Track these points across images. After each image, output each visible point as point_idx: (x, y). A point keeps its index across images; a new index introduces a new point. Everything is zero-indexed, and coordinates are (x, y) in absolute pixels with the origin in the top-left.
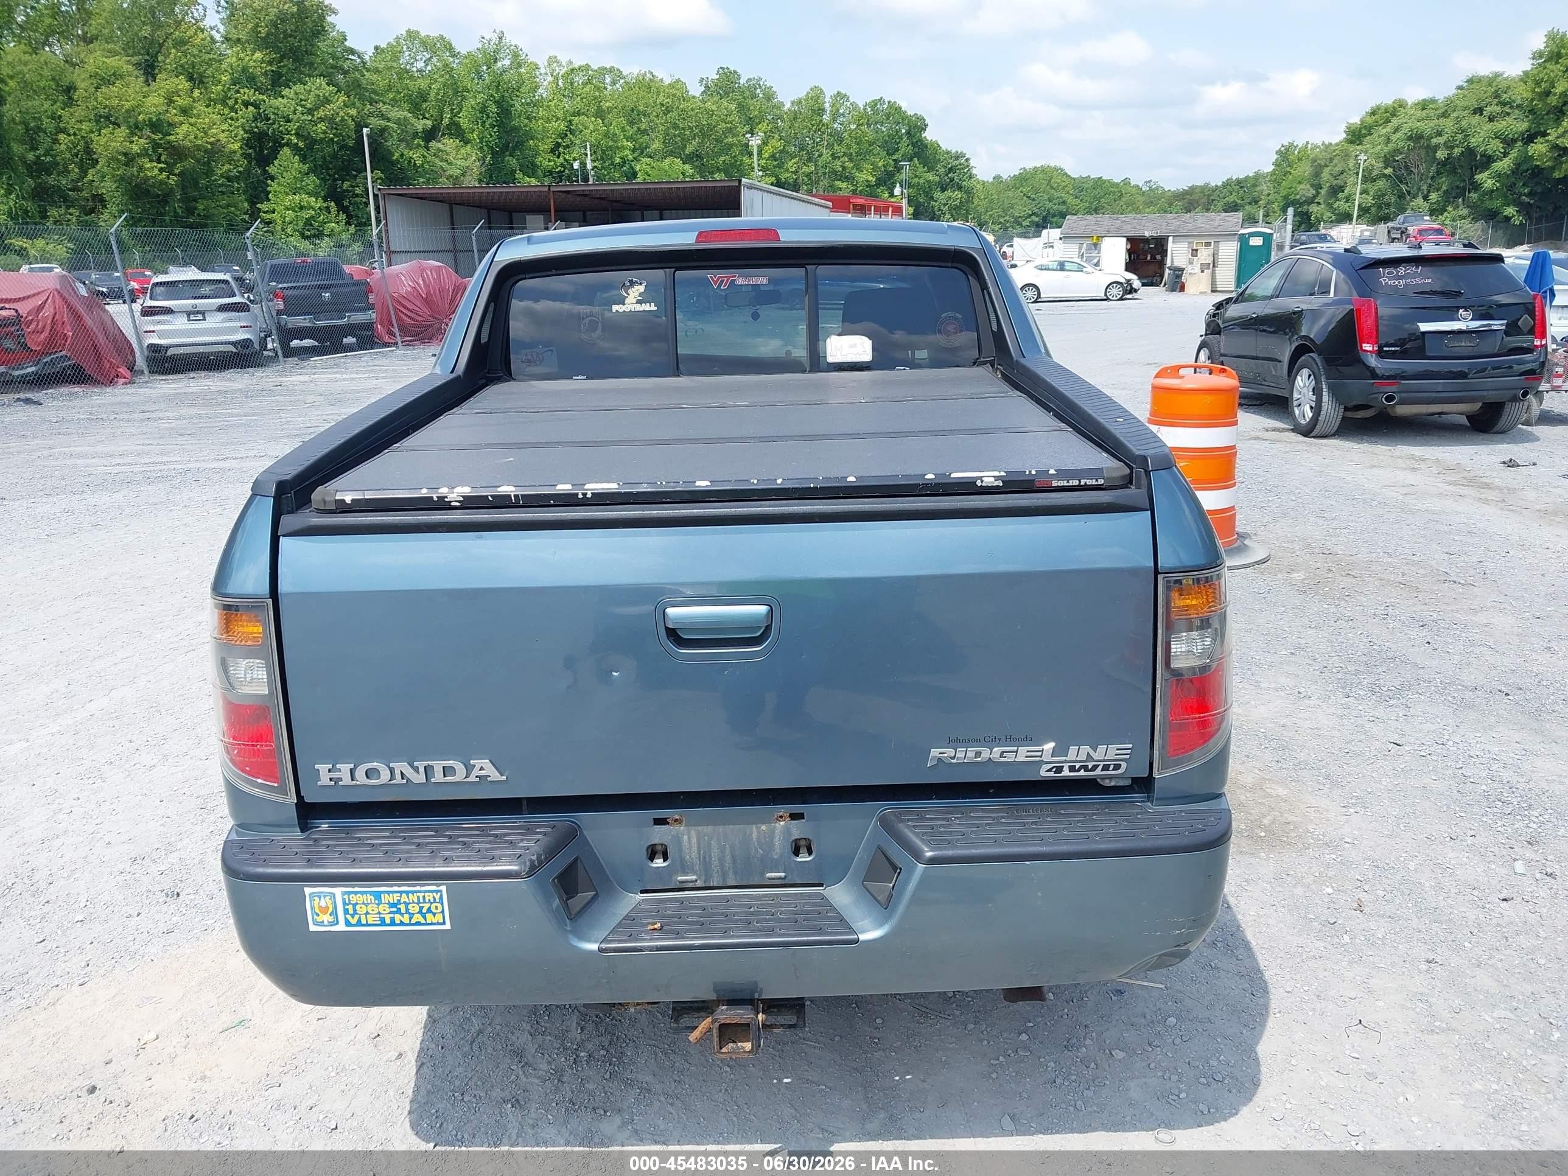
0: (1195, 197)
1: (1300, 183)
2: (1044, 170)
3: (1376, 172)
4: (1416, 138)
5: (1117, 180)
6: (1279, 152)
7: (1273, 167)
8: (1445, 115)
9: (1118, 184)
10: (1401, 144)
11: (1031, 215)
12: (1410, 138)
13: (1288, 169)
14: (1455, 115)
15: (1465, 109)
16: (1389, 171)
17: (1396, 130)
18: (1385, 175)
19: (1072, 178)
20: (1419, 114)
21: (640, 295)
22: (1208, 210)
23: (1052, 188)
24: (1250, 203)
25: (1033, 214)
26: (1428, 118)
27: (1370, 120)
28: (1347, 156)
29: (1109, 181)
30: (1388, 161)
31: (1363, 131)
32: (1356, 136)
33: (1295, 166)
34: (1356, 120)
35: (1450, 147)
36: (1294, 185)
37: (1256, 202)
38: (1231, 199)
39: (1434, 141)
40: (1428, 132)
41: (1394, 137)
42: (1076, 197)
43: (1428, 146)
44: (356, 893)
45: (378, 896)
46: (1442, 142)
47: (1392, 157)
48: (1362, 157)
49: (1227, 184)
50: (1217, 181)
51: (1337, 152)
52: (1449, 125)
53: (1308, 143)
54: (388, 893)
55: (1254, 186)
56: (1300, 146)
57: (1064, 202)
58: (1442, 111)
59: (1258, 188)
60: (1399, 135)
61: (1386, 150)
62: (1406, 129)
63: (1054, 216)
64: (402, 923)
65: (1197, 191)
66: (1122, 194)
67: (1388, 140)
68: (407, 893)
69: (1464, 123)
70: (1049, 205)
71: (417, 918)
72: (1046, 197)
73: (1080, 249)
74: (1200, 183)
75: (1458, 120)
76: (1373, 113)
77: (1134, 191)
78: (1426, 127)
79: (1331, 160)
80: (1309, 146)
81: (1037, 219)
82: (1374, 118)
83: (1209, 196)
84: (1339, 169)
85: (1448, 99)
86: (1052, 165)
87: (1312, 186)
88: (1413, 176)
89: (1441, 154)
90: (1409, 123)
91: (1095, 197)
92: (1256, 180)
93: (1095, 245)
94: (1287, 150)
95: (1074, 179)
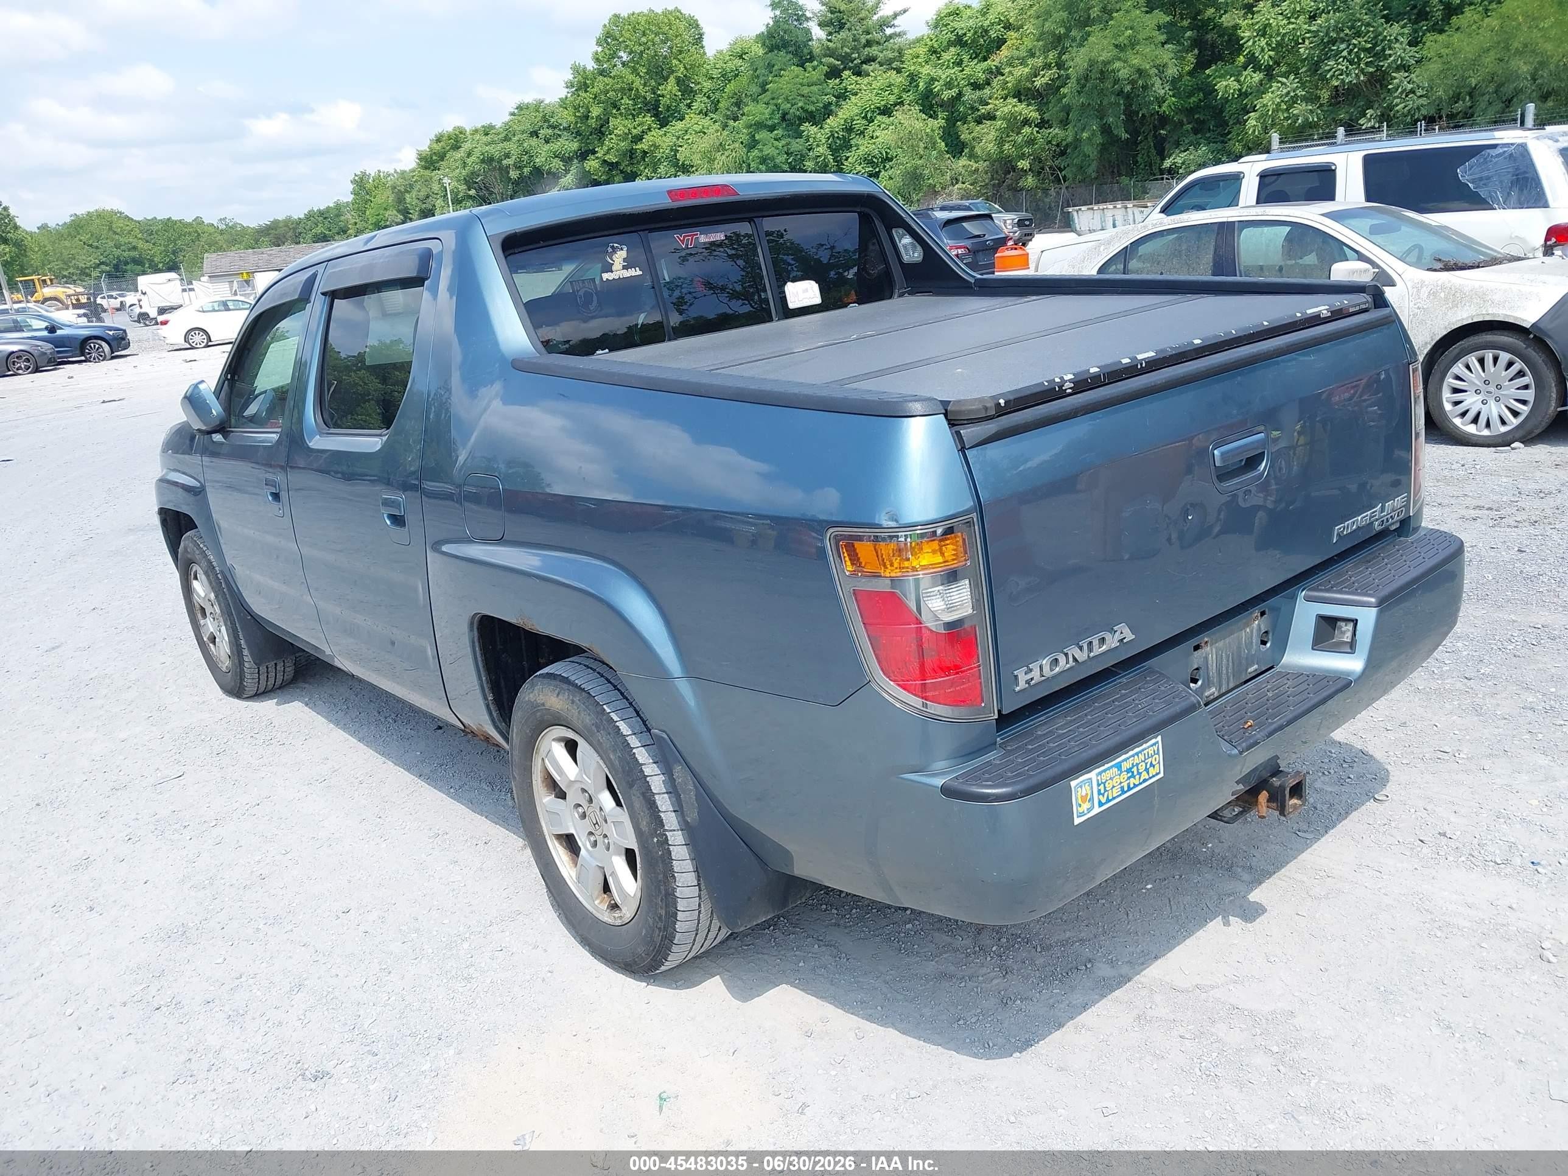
0: (281, 231)
1: (385, 209)
2: (100, 215)
3: (461, 195)
4: (488, 160)
5: (189, 220)
6: (353, 182)
7: (353, 196)
8: (507, 139)
9: (190, 224)
10: (477, 167)
11: (99, 265)
12: (483, 161)
13: (368, 197)
14: (516, 138)
15: (523, 132)
16: (472, 192)
17: (469, 155)
18: (470, 197)
19: (135, 221)
20: (485, 139)
21: (624, 260)
22: (298, 243)
23: (115, 233)
24: (338, 233)
25: (102, 263)
26: (493, 142)
27: (437, 147)
28: (427, 182)
29: (180, 221)
30: (469, 182)
31: (434, 158)
32: (430, 162)
33: (373, 194)
34: (425, 147)
35: (519, 167)
36: (381, 212)
37: (345, 232)
38: (319, 230)
39: (504, 162)
40: (497, 155)
41: (469, 161)
42: (147, 242)
43: (501, 168)
44: (1105, 771)
45: (1119, 766)
46: (512, 163)
47: (472, 179)
48: (446, 180)
49: (310, 216)
50: (299, 213)
51: (415, 178)
52: (512, 147)
53: (379, 171)
54: (1125, 760)
55: (338, 216)
56: (373, 175)
57: (135, 248)
58: (503, 135)
59: (342, 218)
60: (473, 159)
61: (464, 173)
62: (477, 153)
63: (126, 263)
64: (1135, 786)
65: (281, 225)
66: (199, 235)
67: (465, 164)
68: (1137, 754)
69: (525, 145)
70: (117, 252)
71: (1145, 776)
72: (112, 244)
73: (231, 288)
74: (281, 217)
75: (520, 143)
76: (438, 140)
77: (212, 230)
78: (495, 150)
79: (411, 186)
80: (382, 174)
81: (108, 268)
82: (440, 144)
83: (294, 229)
84: (422, 194)
85: (506, 124)
86: (108, 208)
87: (399, 211)
88: (494, 196)
89: (514, 174)
90: (480, 147)
91: (169, 239)
92: (339, 209)
93: (247, 282)
94: (361, 179)
95: (139, 222)
